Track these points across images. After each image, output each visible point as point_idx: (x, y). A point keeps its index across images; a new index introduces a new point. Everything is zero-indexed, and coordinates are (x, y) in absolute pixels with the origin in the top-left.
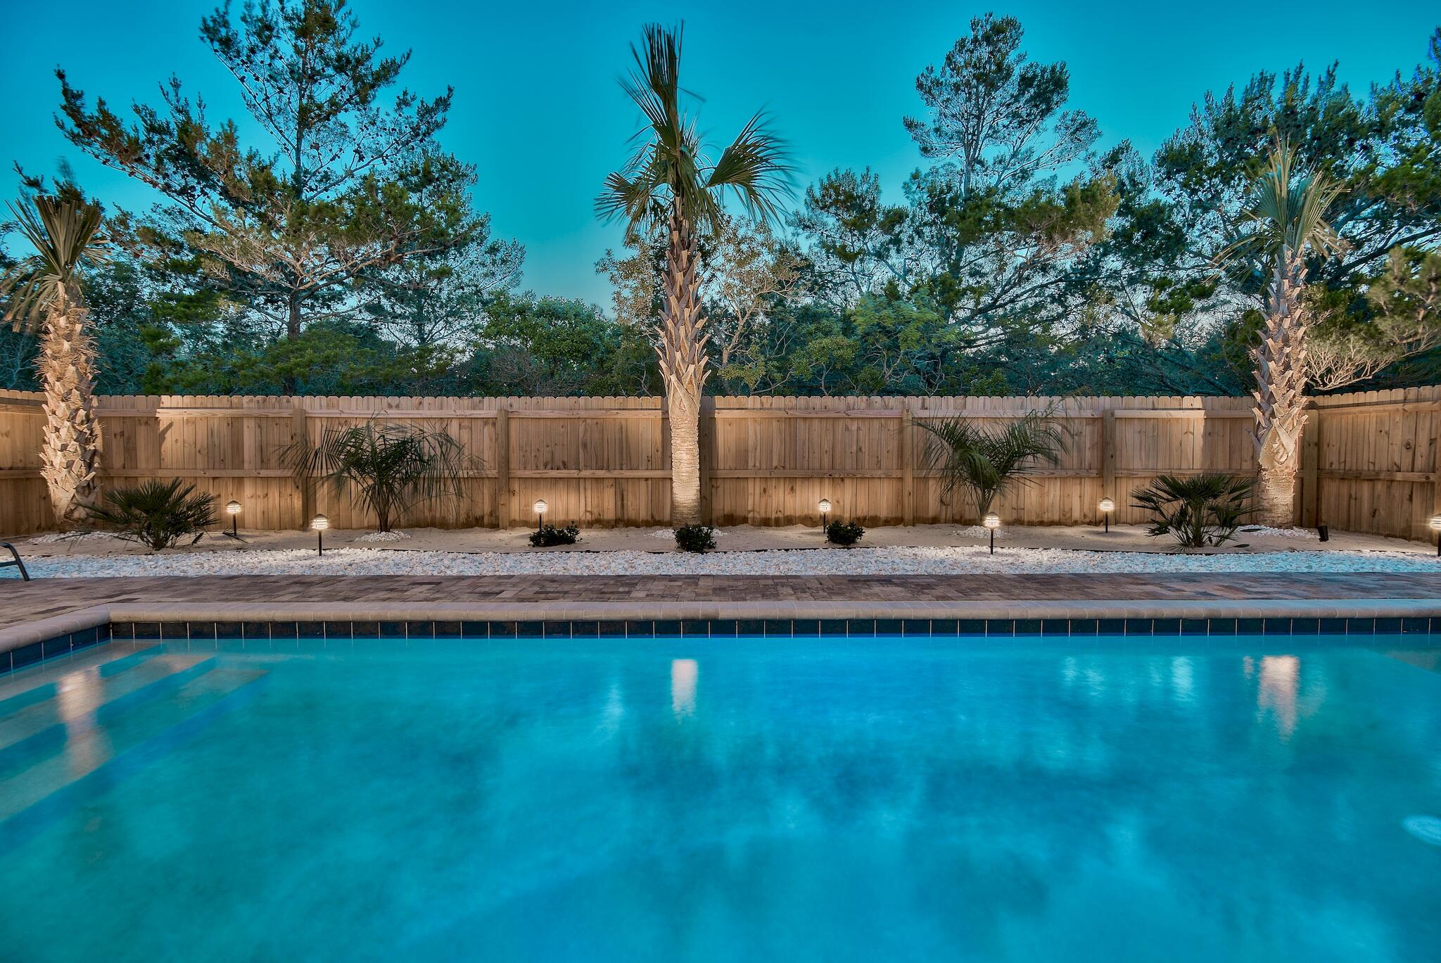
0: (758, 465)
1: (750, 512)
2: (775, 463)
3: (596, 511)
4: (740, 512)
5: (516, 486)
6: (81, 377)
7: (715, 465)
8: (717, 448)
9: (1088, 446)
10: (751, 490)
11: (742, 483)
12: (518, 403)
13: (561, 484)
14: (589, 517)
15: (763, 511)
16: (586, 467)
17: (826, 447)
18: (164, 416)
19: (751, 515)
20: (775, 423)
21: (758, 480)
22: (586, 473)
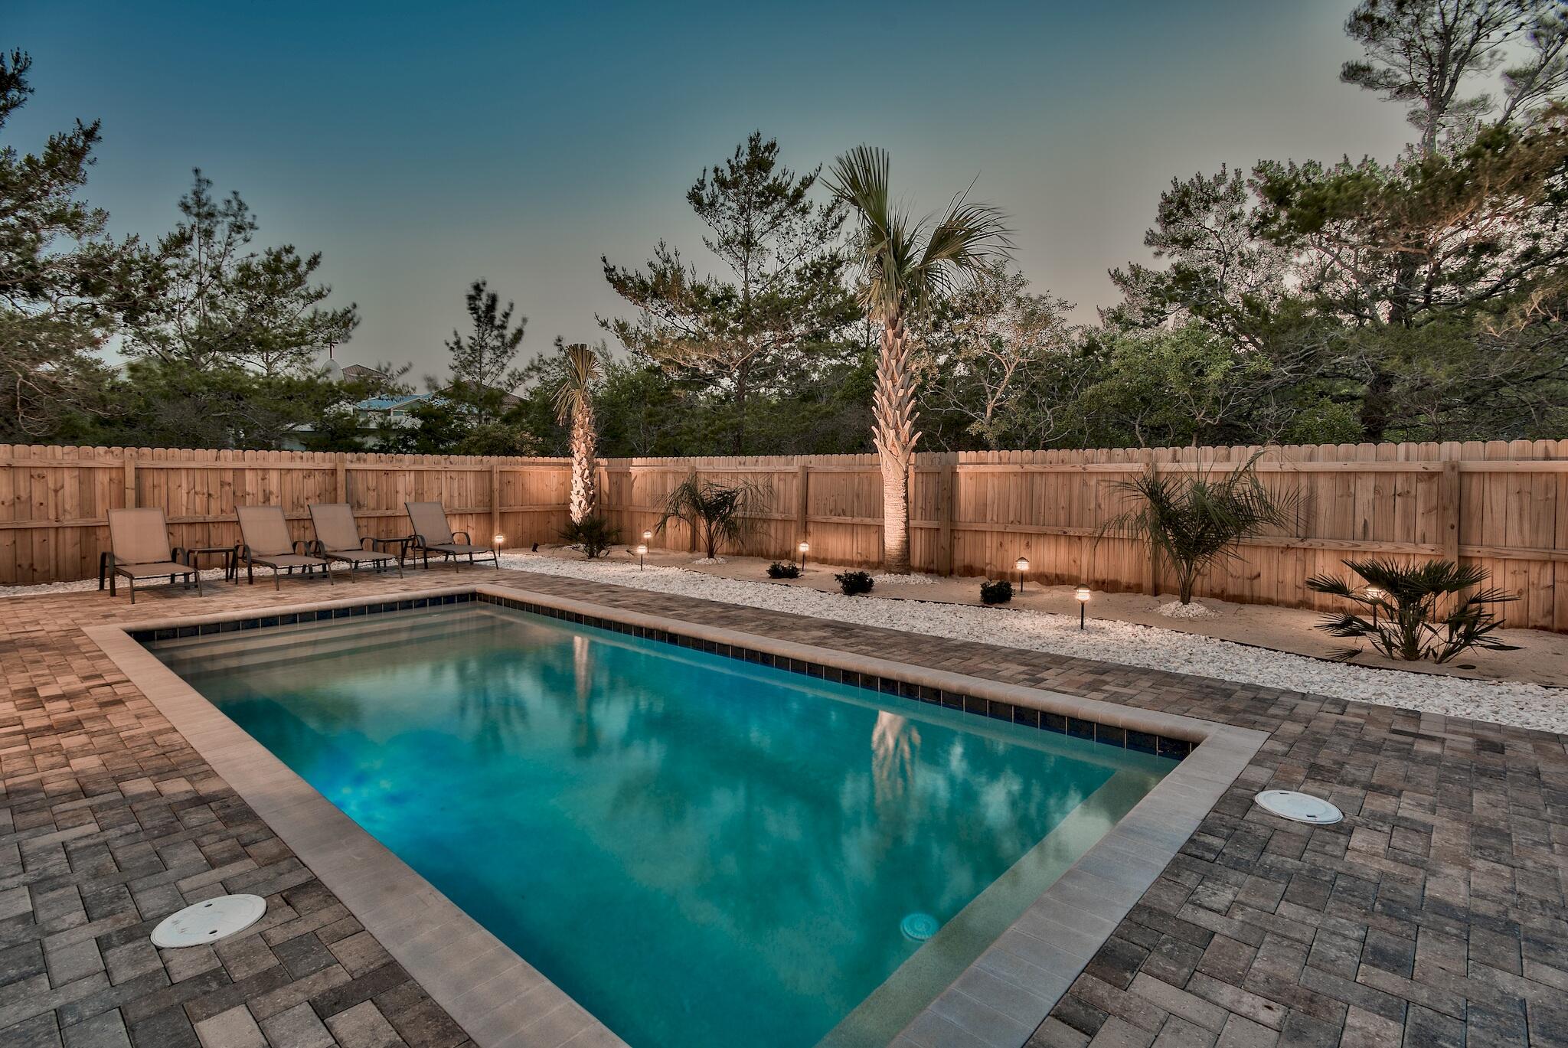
0: (995, 518)
1: (987, 564)
2: (1011, 518)
3: (864, 553)
4: (978, 564)
5: (811, 527)
6: (588, 449)
7: (957, 518)
8: (959, 500)
9: (1420, 511)
10: (988, 544)
11: (979, 537)
12: (815, 461)
13: (841, 528)
14: (859, 558)
15: (999, 566)
16: (859, 515)
17: (1063, 504)
18: (633, 470)
19: (988, 568)
20: (1012, 477)
21: (995, 534)
22: (857, 520)
